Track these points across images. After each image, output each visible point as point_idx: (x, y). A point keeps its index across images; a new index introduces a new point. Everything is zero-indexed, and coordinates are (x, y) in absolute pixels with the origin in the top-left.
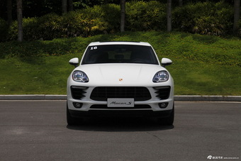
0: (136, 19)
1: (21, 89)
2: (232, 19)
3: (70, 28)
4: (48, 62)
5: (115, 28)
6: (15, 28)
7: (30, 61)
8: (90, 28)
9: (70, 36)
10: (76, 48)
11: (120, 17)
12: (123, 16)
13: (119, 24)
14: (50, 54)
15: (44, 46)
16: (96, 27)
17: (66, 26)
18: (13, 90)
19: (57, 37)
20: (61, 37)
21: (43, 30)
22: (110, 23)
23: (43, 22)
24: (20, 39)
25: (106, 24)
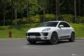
0: (48, 19)
1: (19, 37)
2: (74, 18)
3: (30, 21)
4: (25, 30)
5: (42, 21)
6: (14, 22)
7: (20, 30)
8: (35, 21)
9: (30, 23)
10: (32, 27)
11: (43, 18)
12: (44, 18)
13: (43, 20)
14: (25, 28)
15: (23, 26)
16: (37, 21)
17: (29, 21)
18: (16, 38)
19: (26, 24)
20: (27, 24)
21: (22, 22)
22: (41, 20)
23: (22, 20)
24: (16, 24)
25: (40, 20)
